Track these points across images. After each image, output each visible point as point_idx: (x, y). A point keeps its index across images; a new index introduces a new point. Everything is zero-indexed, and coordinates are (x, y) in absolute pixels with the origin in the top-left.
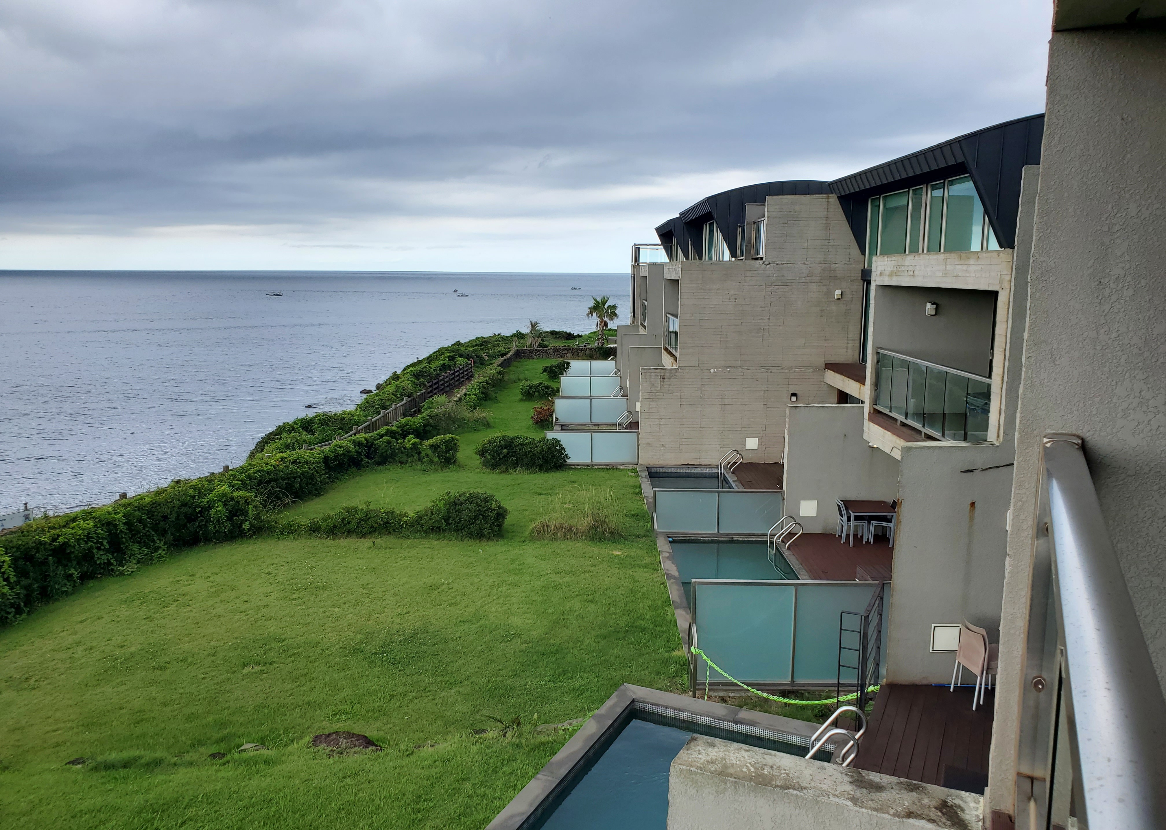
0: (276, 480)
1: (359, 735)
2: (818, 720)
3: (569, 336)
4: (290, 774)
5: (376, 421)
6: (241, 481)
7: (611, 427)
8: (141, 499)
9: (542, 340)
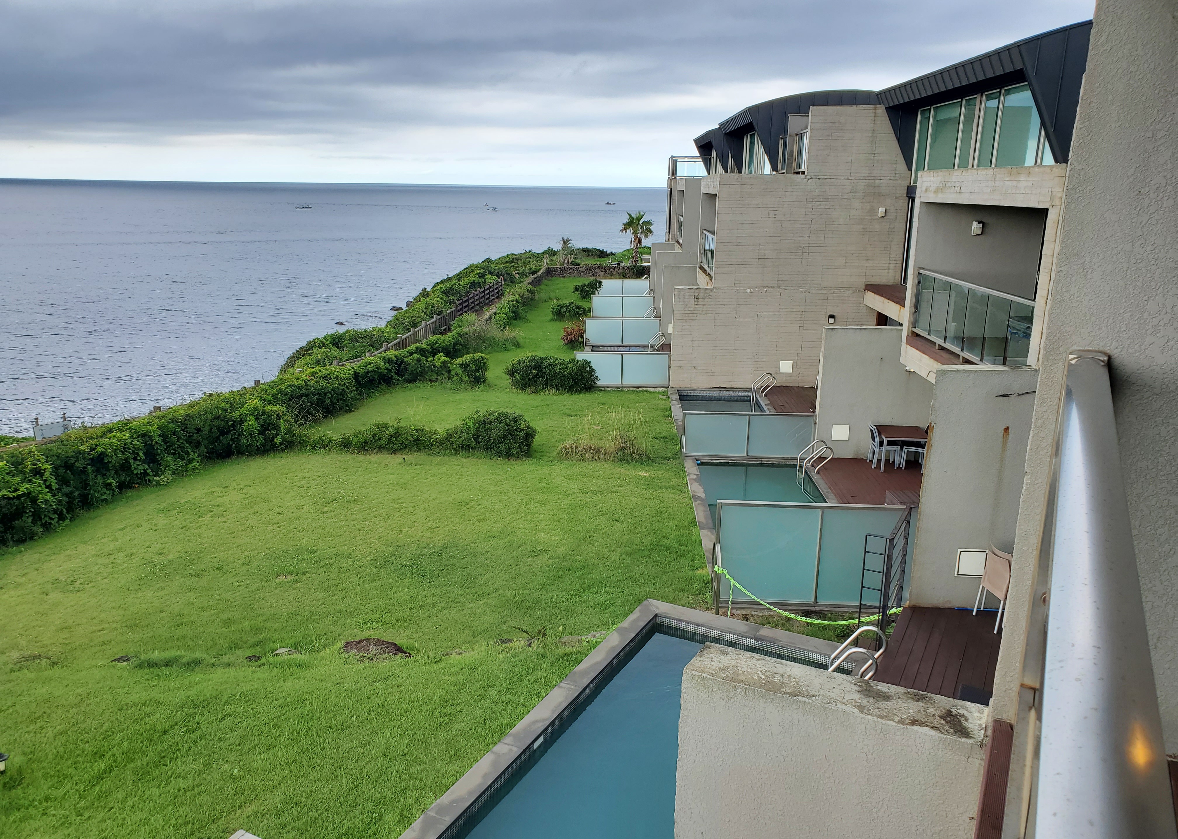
0: (307, 395)
1: (389, 643)
2: (839, 640)
3: (602, 254)
4: (322, 678)
5: (406, 339)
6: (273, 395)
7: (643, 348)
8: (175, 411)
9: (574, 258)
